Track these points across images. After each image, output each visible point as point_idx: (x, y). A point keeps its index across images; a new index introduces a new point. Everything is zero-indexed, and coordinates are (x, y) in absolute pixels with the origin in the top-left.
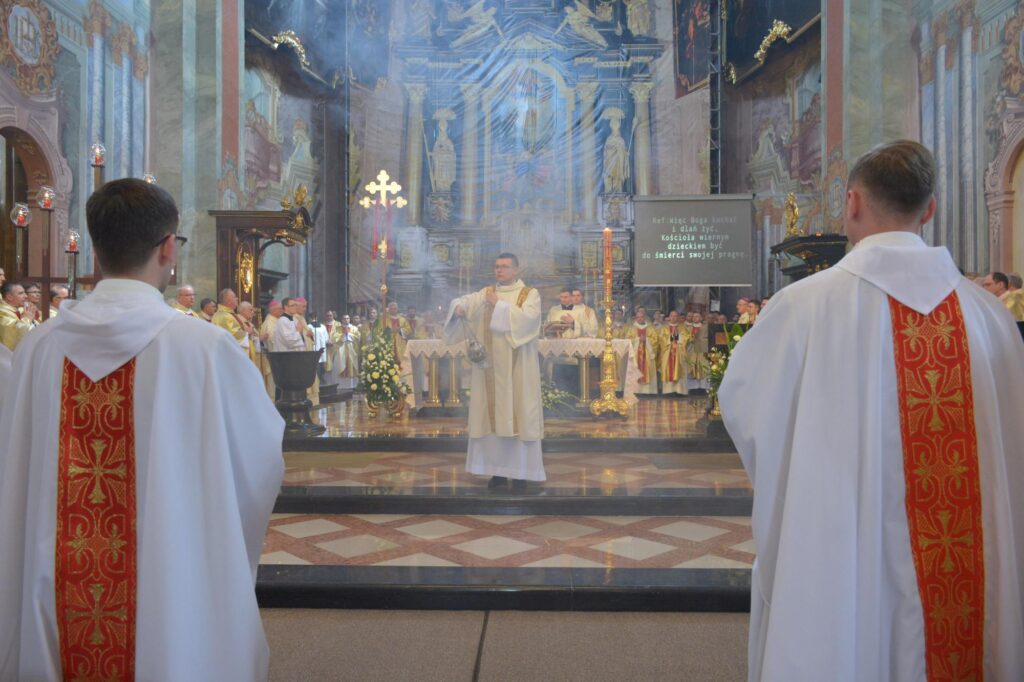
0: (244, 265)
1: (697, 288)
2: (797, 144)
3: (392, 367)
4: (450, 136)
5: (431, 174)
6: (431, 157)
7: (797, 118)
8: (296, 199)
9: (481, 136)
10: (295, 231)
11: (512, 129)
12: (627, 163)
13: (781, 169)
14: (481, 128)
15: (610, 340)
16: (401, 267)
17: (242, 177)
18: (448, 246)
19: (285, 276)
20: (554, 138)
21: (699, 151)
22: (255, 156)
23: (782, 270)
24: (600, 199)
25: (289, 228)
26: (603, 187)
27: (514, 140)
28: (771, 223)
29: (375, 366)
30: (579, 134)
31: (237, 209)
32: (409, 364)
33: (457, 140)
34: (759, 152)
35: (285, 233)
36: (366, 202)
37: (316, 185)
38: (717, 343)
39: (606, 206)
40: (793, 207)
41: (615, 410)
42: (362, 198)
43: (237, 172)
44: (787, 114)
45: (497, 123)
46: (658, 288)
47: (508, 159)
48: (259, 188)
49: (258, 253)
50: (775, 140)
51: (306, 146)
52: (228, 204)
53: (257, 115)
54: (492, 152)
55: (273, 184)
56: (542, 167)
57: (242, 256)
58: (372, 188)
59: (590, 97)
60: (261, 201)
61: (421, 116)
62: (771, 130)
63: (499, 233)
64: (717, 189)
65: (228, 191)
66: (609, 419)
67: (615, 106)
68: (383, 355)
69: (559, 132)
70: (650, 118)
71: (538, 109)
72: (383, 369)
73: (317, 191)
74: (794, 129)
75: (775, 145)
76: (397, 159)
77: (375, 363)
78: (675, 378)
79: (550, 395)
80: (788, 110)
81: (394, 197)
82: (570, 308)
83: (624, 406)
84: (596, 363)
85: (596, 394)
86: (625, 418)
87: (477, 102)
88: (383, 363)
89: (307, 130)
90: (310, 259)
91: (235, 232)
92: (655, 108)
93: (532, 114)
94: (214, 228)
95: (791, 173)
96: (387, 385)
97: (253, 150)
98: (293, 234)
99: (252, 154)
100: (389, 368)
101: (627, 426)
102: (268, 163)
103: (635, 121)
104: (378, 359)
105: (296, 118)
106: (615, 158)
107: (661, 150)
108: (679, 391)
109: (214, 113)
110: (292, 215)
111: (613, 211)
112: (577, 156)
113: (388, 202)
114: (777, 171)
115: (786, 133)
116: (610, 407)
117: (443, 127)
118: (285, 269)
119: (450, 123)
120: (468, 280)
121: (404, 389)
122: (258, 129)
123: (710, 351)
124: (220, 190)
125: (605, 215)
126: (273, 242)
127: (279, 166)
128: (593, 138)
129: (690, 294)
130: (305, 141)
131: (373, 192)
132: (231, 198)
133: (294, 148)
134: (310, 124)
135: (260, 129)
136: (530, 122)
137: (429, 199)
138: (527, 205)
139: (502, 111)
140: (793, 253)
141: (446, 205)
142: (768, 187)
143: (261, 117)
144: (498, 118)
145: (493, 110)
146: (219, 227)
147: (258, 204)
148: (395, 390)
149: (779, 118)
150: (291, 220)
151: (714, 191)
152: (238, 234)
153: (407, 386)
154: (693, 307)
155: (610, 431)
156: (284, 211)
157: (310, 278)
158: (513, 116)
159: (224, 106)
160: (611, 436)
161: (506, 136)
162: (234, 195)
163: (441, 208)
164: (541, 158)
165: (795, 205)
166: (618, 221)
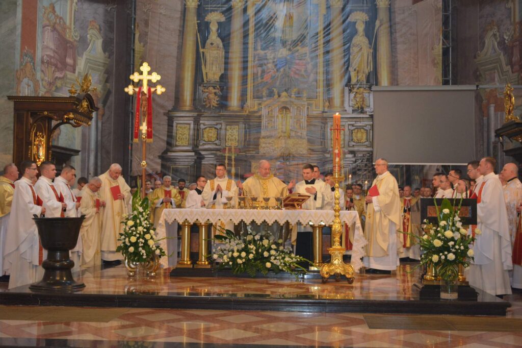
0: (37, 143)
1: (431, 166)
2: (517, 43)
3: (148, 232)
4: (219, 36)
5: (203, 67)
6: (203, 53)
7: (517, 20)
8: (82, 87)
9: (246, 36)
10: (81, 114)
11: (273, 30)
12: (371, 58)
13: (504, 63)
14: (246, 29)
15: (338, 211)
16: (176, 146)
17: (38, 68)
18: (215, 128)
19: (77, 152)
20: (308, 37)
21: (433, 49)
22: (54, 51)
23: (504, 151)
24: (347, 89)
25: (75, 112)
26: (349, 80)
27: (274, 39)
28: (495, 110)
29: (133, 231)
30: (329, 34)
31: (33, 95)
32: (164, 230)
33: (225, 38)
34: (485, 50)
35: (71, 116)
36: (130, 90)
37: (106, 76)
38: (429, 215)
39: (352, 95)
40: (510, 97)
41: (342, 274)
42: (127, 86)
43: (34, 63)
44: (509, 17)
45: (259, 24)
46: (397, 166)
47: (268, 55)
48: (57, 78)
49: (50, 132)
50: (498, 40)
51: (99, 43)
52: (26, 90)
53: (57, 17)
54: (255, 49)
55: (69, 75)
56: (297, 61)
57: (36, 135)
58: (135, 77)
59: (339, 3)
60: (57, 89)
61: (196, 18)
62: (495, 30)
63: (260, 117)
64: (449, 81)
65: (25, 80)
66: (337, 281)
67: (360, 10)
68: (140, 222)
69: (312, 33)
70: (390, 20)
71: (295, 13)
72: (140, 234)
73: (107, 81)
74: (515, 30)
75: (498, 43)
76: (175, 54)
77: (134, 228)
78: (408, 245)
79: (287, 259)
80: (510, 13)
81: (155, 85)
82: (313, 182)
83: (351, 271)
84: (327, 231)
85: (327, 259)
86: (350, 281)
87: (243, 7)
88: (140, 229)
89: (100, 29)
90: (99, 138)
91: (30, 114)
92: (394, 12)
93: (289, 17)
94: (12, 110)
95: (512, 68)
96: (143, 248)
97: (52, 46)
98: (79, 117)
99: (51, 49)
100: (145, 233)
101: (352, 287)
102: (65, 57)
103: (377, 23)
104: (136, 226)
105: (91, 19)
106: (360, 54)
107: (400, 47)
108: (411, 257)
109: (15, 14)
110: (79, 100)
111: (358, 100)
112: (328, 52)
113: (149, 90)
114: (501, 66)
115: (508, 34)
116: (338, 271)
117: (214, 28)
118: (77, 147)
119: (220, 24)
120: (233, 157)
121: (158, 252)
122: (58, 30)
123: (422, 223)
124: (19, 79)
125: (351, 103)
126: (63, 123)
127: (75, 61)
128: (341, 37)
129: (425, 171)
130: (98, 39)
131: (136, 80)
132: (29, 86)
133: (89, 45)
134: (102, 24)
135: (58, 28)
136: (288, 24)
137: (201, 88)
138: (284, 94)
139: (264, 14)
140: (510, 136)
141: (215, 93)
142: (493, 80)
143: (61, 18)
144: (261, 20)
145: (256, 14)
146: (16, 110)
147: (55, 91)
148: (150, 252)
149: (502, 21)
150: (77, 105)
151: (446, 83)
152: (31, 116)
153: (161, 250)
154: (427, 182)
155: (337, 293)
156: (71, 97)
157: (99, 154)
158: (273, 18)
159: (24, 8)
160: (339, 297)
161: (267, 35)
162: (31, 83)
163: (212, 96)
164: (297, 54)
165: (512, 94)
166: (362, 108)
